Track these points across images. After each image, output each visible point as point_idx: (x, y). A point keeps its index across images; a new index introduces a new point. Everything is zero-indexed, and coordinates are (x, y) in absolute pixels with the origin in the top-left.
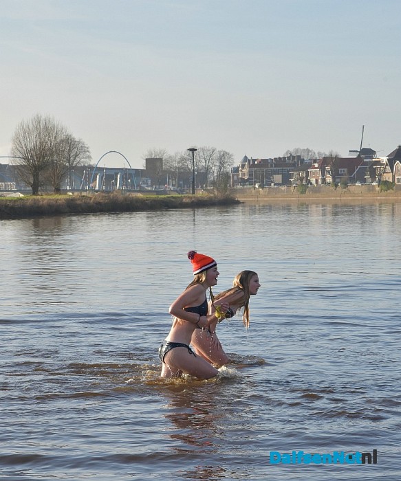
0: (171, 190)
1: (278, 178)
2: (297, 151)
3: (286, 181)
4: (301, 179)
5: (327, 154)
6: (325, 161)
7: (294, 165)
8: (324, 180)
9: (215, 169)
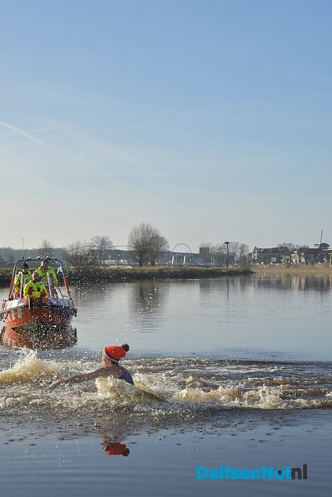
0: (213, 265)
1: (274, 259)
2: (284, 244)
3: (279, 261)
4: (288, 260)
5: (302, 246)
6: (301, 250)
7: (283, 252)
8: (300, 261)
9: (238, 254)
